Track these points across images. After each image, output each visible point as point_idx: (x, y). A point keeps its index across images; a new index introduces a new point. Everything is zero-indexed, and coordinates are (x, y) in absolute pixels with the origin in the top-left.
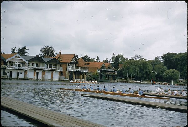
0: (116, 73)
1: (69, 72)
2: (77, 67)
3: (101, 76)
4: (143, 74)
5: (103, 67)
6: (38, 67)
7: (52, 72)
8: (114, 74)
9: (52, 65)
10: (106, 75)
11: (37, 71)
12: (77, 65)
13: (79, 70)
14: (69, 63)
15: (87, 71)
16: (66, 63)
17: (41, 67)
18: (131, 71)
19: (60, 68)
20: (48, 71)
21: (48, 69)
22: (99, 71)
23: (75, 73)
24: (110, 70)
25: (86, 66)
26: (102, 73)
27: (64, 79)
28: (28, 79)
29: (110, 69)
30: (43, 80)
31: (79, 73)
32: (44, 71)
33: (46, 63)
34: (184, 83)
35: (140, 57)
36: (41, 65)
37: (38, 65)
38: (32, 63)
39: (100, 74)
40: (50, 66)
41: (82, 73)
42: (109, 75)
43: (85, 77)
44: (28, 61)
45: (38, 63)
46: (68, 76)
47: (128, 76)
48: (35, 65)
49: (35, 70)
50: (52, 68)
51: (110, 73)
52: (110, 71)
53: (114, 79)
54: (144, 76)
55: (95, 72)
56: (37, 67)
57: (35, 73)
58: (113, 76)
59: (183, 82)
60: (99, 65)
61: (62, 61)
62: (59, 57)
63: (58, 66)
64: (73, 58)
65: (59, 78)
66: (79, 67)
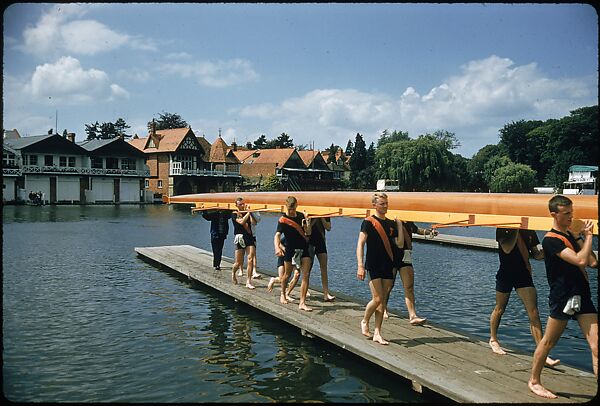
0: (336, 178)
1: (176, 178)
2: (204, 165)
6: (67, 168)
7: (117, 180)
8: (331, 181)
9: (117, 160)
12: (204, 159)
13: (212, 173)
16: (167, 154)
17: (78, 168)
19: (144, 170)
20: (100, 180)
21: (104, 171)
25: (231, 160)
26: (287, 178)
27: (153, 200)
30: (84, 205)
32: (85, 181)
36: (78, 162)
37: (67, 162)
38: (46, 157)
40: (112, 164)
41: (221, 179)
45: (67, 156)
46: (172, 191)
48: (56, 161)
49: (53, 177)
50: (119, 170)
56: (62, 168)
57: (52, 185)
60: (281, 156)
61: (157, 147)
62: (150, 138)
63: (137, 163)
64: (184, 139)
65: (142, 198)
66: (210, 163)
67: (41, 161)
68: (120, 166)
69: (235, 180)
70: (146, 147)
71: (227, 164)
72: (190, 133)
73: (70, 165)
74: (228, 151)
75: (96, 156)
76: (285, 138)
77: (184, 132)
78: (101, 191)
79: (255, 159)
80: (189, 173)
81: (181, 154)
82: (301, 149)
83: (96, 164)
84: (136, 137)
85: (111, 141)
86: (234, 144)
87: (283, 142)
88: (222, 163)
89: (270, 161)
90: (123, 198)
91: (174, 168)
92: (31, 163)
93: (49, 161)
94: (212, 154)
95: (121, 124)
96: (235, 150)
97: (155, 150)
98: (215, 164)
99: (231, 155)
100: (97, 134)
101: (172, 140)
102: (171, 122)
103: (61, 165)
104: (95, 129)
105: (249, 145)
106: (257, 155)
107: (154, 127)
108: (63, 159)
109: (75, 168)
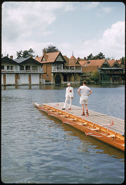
1: (54, 73)
3: (101, 77)
7: (30, 75)
9: (30, 66)
12: (66, 65)
13: (69, 71)
15: (80, 71)
16: (51, 63)
19: (41, 70)
20: (23, 75)
21: (25, 71)
22: (99, 70)
23: (63, 74)
25: (78, 65)
26: (103, 72)
27: (45, 83)
32: (17, 75)
36: (14, 68)
37: (10, 68)
43: (79, 79)
45: (10, 66)
46: (52, 79)
60: (99, 63)
61: (46, 61)
62: (43, 56)
63: (38, 67)
64: (58, 57)
65: (40, 82)
66: (69, 67)
68: (31, 69)
69: (80, 74)
70: (42, 61)
71: (76, 67)
72: (60, 54)
73: (11, 69)
74: (76, 61)
75: (21, 65)
76: (101, 54)
77: (58, 54)
78: (24, 80)
79: (88, 64)
80: (60, 71)
81: (56, 63)
82: (109, 59)
83: (22, 69)
84: (37, 56)
85: (27, 59)
86: (79, 58)
87: (100, 56)
88: (74, 67)
89: (95, 65)
90: (33, 83)
91: (54, 69)
94: (69, 63)
95: (31, 51)
96: (79, 61)
97: (45, 62)
98: (71, 67)
99: (78, 63)
100: (21, 56)
101: (52, 57)
102: (52, 50)
103: (7, 69)
104: (20, 53)
105: (85, 58)
106: (89, 63)
107: (45, 51)
108: (8, 67)
109: (13, 70)
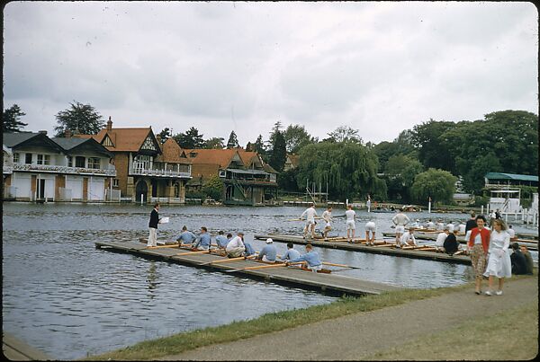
0: (273, 180)
1: (136, 178)
2: (159, 165)
3: (228, 190)
4: (353, 183)
5: (235, 164)
6: (43, 166)
7: (86, 178)
8: (268, 184)
9: (84, 158)
10: (245, 187)
11: (40, 177)
12: (159, 159)
13: (165, 173)
14: (135, 154)
15: (188, 175)
16: (127, 153)
17: (52, 165)
18: (318, 173)
19: (109, 169)
20: (72, 178)
21: (74, 169)
22: (223, 174)
23: (154, 180)
24: (256, 172)
25: (185, 161)
26: (232, 180)
27: (120, 199)
28: (14, 200)
29: (257, 168)
30: (58, 202)
31: (166, 182)
32: (61, 177)
33: (66, 152)
34: (470, 206)
35: (351, 132)
36: (53, 160)
37: (43, 160)
38: (27, 154)
39: (227, 184)
40: (80, 163)
41: (175, 180)
42: (253, 186)
43: (183, 192)
44: (14, 148)
45: (44, 154)
46: (132, 190)
47: (311, 187)
48: (35, 159)
49: (34, 175)
50: (86, 169)
51: (256, 181)
52: (256, 176)
53: (268, 197)
54: (356, 186)
55: (213, 178)
56: (39, 166)
57: (33, 183)
58: (265, 187)
59: (467, 204)
60: (223, 157)
61: (114, 146)
63: (101, 162)
65: (106, 197)
66: (164, 163)
67: (23, 159)
68: (86, 165)
69: (185, 181)
71: (181, 165)
72: (151, 134)
73: (45, 163)
77: (145, 132)
88: (176, 164)
91: (136, 168)
92: (14, 161)
93: (29, 160)
94: (166, 155)
98: (169, 164)
99: (184, 156)
103: (39, 163)
108: (40, 157)
109: (50, 166)
